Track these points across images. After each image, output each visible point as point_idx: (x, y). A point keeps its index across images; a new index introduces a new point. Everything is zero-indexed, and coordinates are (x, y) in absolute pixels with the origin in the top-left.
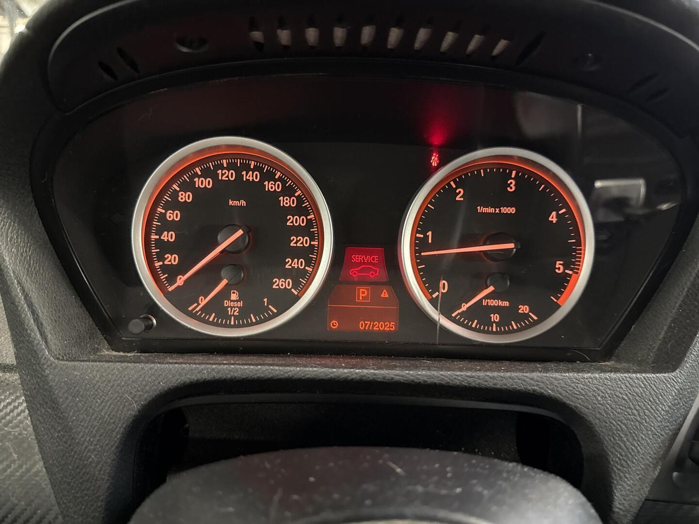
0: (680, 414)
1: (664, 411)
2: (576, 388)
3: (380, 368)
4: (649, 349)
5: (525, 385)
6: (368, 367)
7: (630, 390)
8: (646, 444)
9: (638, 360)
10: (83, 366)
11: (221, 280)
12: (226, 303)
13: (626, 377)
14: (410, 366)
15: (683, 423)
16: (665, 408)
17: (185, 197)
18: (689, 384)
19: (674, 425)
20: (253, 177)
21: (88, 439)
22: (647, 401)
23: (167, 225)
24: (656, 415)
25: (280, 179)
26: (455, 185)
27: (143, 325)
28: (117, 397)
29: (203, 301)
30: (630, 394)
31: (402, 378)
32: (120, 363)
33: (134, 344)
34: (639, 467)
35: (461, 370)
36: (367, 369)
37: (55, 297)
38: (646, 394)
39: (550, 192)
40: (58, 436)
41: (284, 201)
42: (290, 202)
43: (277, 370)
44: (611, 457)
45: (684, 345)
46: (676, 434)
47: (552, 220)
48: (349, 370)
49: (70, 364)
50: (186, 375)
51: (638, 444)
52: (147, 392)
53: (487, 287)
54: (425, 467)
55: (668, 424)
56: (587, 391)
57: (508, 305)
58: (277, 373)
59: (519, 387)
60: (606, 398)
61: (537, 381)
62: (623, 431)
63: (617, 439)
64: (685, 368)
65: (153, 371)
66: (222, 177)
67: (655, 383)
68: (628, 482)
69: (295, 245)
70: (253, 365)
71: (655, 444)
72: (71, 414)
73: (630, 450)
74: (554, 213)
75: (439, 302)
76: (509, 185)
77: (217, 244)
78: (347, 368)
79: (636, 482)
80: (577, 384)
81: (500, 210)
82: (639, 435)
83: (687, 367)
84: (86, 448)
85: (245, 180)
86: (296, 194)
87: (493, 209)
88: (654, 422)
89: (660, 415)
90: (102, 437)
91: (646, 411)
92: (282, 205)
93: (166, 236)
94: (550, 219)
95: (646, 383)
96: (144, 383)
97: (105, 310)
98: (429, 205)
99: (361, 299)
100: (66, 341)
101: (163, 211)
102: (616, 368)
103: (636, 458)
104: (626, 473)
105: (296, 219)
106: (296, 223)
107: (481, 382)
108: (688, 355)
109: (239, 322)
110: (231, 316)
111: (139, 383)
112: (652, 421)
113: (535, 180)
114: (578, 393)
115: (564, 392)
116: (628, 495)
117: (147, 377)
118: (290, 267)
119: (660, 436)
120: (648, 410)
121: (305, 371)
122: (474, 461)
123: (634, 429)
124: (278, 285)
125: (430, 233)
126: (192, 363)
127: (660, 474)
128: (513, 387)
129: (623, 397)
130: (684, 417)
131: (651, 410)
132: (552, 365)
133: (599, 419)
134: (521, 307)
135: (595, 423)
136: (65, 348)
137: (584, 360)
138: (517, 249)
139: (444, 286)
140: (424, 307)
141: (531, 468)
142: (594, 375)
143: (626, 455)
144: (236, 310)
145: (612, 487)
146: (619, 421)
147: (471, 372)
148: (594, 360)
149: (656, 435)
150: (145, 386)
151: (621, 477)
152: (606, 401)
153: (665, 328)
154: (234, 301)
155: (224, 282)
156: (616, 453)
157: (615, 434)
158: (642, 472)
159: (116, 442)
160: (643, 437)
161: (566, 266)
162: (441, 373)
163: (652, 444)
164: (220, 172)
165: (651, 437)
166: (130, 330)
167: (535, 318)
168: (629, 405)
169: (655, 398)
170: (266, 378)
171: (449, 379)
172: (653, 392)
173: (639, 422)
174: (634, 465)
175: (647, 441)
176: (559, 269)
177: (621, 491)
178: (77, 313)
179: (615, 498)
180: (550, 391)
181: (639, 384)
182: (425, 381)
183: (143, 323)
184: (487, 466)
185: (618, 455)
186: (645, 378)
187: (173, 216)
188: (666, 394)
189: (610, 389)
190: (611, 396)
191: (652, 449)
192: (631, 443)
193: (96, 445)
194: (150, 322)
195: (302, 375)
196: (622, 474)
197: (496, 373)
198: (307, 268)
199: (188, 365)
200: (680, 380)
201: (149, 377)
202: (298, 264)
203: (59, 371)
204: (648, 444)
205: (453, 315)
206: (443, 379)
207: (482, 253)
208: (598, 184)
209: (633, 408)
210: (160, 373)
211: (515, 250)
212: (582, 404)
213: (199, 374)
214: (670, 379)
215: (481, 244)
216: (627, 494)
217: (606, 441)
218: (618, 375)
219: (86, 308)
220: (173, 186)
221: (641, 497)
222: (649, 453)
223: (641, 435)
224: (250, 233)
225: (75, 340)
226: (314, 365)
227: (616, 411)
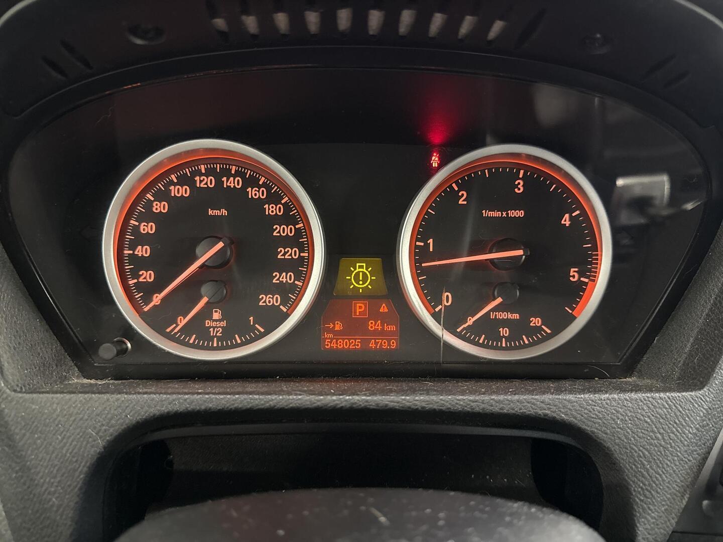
0: (709, 435)
1: (691, 433)
2: (592, 411)
3: (373, 394)
4: (674, 364)
5: (536, 409)
6: (359, 393)
7: (653, 411)
8: (672, 471)
9: (662, 376)
10: (42, 398)
11: (200, 298)
12: (208, 323)
13: (648, 397)
14: (407, 390)
15: (713, 446)
16: (693, 430)
17: (160, 207)
18: (719, 402)
19: (702, 449)
20: (234, 183)
21: (47, 480)
22: (672, 423)
23: (141, 239)
24: (682, 439)
25: (265, 185)
26: (458, 187)
27: (115, 350)
28: (80, 432)
29: (182, 322)
30: (653, 415)
31: (398, 405)
32: (83, 395)
33: (108, 370)
34: (665, 497)
35: (463, 393)
36: (358, 395)
37: (15, 322)
38: (670, 416)
39: (562, 193)
40: (15, 477)
41: (269, 209)
42: (276, 209)
43: (256, 399)
44: (633, 487)
45: (713, 359)
46: (705, 459)
47: (565, 223)
48: (338, 396)
49: (27, 396)
50: (155, 406)
51: (662, 471)
52: (112, 426)
53: (494, 299)
54: (414, 513)
55: (696, 448)
56: (604, 414)
57: (518, 318)
58: (257, 402)
59: (529, 411)
60: (626, 421)
61: (548, 405)
62: (645, 458)
63: (639, 466)
64: (714, 385)
65: (119, 402)
66: (200, 183)
67: (681, 403)
68: (653, 514)
69: (283, 257)
70: (230, 394)
71: (682, 470)
72: (29, 452)
73: (654, 479)
74: (567, 216)
75: (442, 316)
76: (516, 186)
77: (195, 258)
78: (336, 395)
79: (662, 514)
80: (593, 407)
81: (507, 214)
82: (664, 461)
83: (716, 384)
84: (46, 490)
85: (225, 186)
86: (283, 202)
87: (500, 213)
88: (680, 447)
89: (687, 439)
90: (63, 478)
91: (671, 435)
92: (267, 213)
93: (140, 251)
94: (563, 222)
95: (670, 403)
96: (109, 416)
97: (74, 333)
98: (429, 210)
99: (358, 314)
100: (27, 370)
101: (137, 224)
102: (638, 385)
103: (661, 487)
104: (650, 504)
105: (284, 228)
106: (284, 233)
107: (485, 407)
108: (717, 370)
109: (222, 344)
110: (214, 337)
111: (104, 416)
112: (677, 446)
113: (545, 180)
114: (594, 416)
115: (579, 416)
116: (652, 529)
117: (112, 410)
118: (278, 282)
119: (687, 461)
120: (673, 433)
121: (289, 399)
122: (472, 503)
123: (658, 455)
124: (265, 302)
125: (431, 241)
126: (162, 393)
127: (688, 503)
128: (521, 411)
129: (644, 420)
130: (714, 439)
131: (676, 433)
132: (567, 384)
133: (618, 445)
134: (533, 320)
135: (614, 450)
136: (25, 378)
137: (602, 377)
138: (526, 256)
139: (447, 298)
140: (426, 322)
141: (540, 507)
142: (612, 396)
143: (650, 485)
144: (219, 330)
145: (634, 520)
146: (641, 446)
147: (474, 396)
148: (613, 377)
149: (683, 461)
150: (111, 419)
151: (644, 509)
152: (625, 424)
153: (691, 340)
154: (216, 321)
155: (205, 300)
156: (639, 483)
157: (636, 462)
158: (668, 502)
159: (78, 482)
160: (668, 463)
161: (581, 274)
162: (441, 397)
163: (679, 471)
164: (197, 178)
165: (678, 464)
166: (101, 356)
167: (549, 331)
168: (652, 428)
169: (681, 420)
170: (244, 408)
171: (450, 404)
172: (678, 414)
173: (663, 447)
174: (659, 495)
175: (672, 468)
176: (574, 277)
177: (645, 524)
178: (42, 338)
179: (637, 533)
180: (563, 415)
181: (663, 405)
182: (423, 408)
183: (114, 348)
184: (487, 509)
185: (641, 485)
186: (669, 398)
187: (147, 228)
188: (693, 415)
189: (630, 411)
190: (631, 419)
191: (679, 477)
192: (655, 471)
193: (57, 486)
194: (124, 346)
195: (285, 404)
196: (645, 506)
197: (502, 396)
198: (296, 282)
199: (158, 395)
200: (708, 399)
201: (115, 410)
202: (286, 278)
203: (15, 404)
204: (674, 471)
205: (458, 330)
206: (443, 404)
207: (489, 261)
208: (620, 182)
209: (656, 431)
210: (127, 405)
211: (524, 257)
212: (599, 428)
213: (170, 404)
214: (697, 398)
215: (487, 252)
216: (652, 527)
217: (627, 469)
218: (639, 395)
219: (53, 332)
220: (147, 196)
221: (667, 529)
222: (676, 481)
223: (666, 461)
224: (232, 246)
225: (38, 368)
226: (298, 393)
227: (637, 435)
